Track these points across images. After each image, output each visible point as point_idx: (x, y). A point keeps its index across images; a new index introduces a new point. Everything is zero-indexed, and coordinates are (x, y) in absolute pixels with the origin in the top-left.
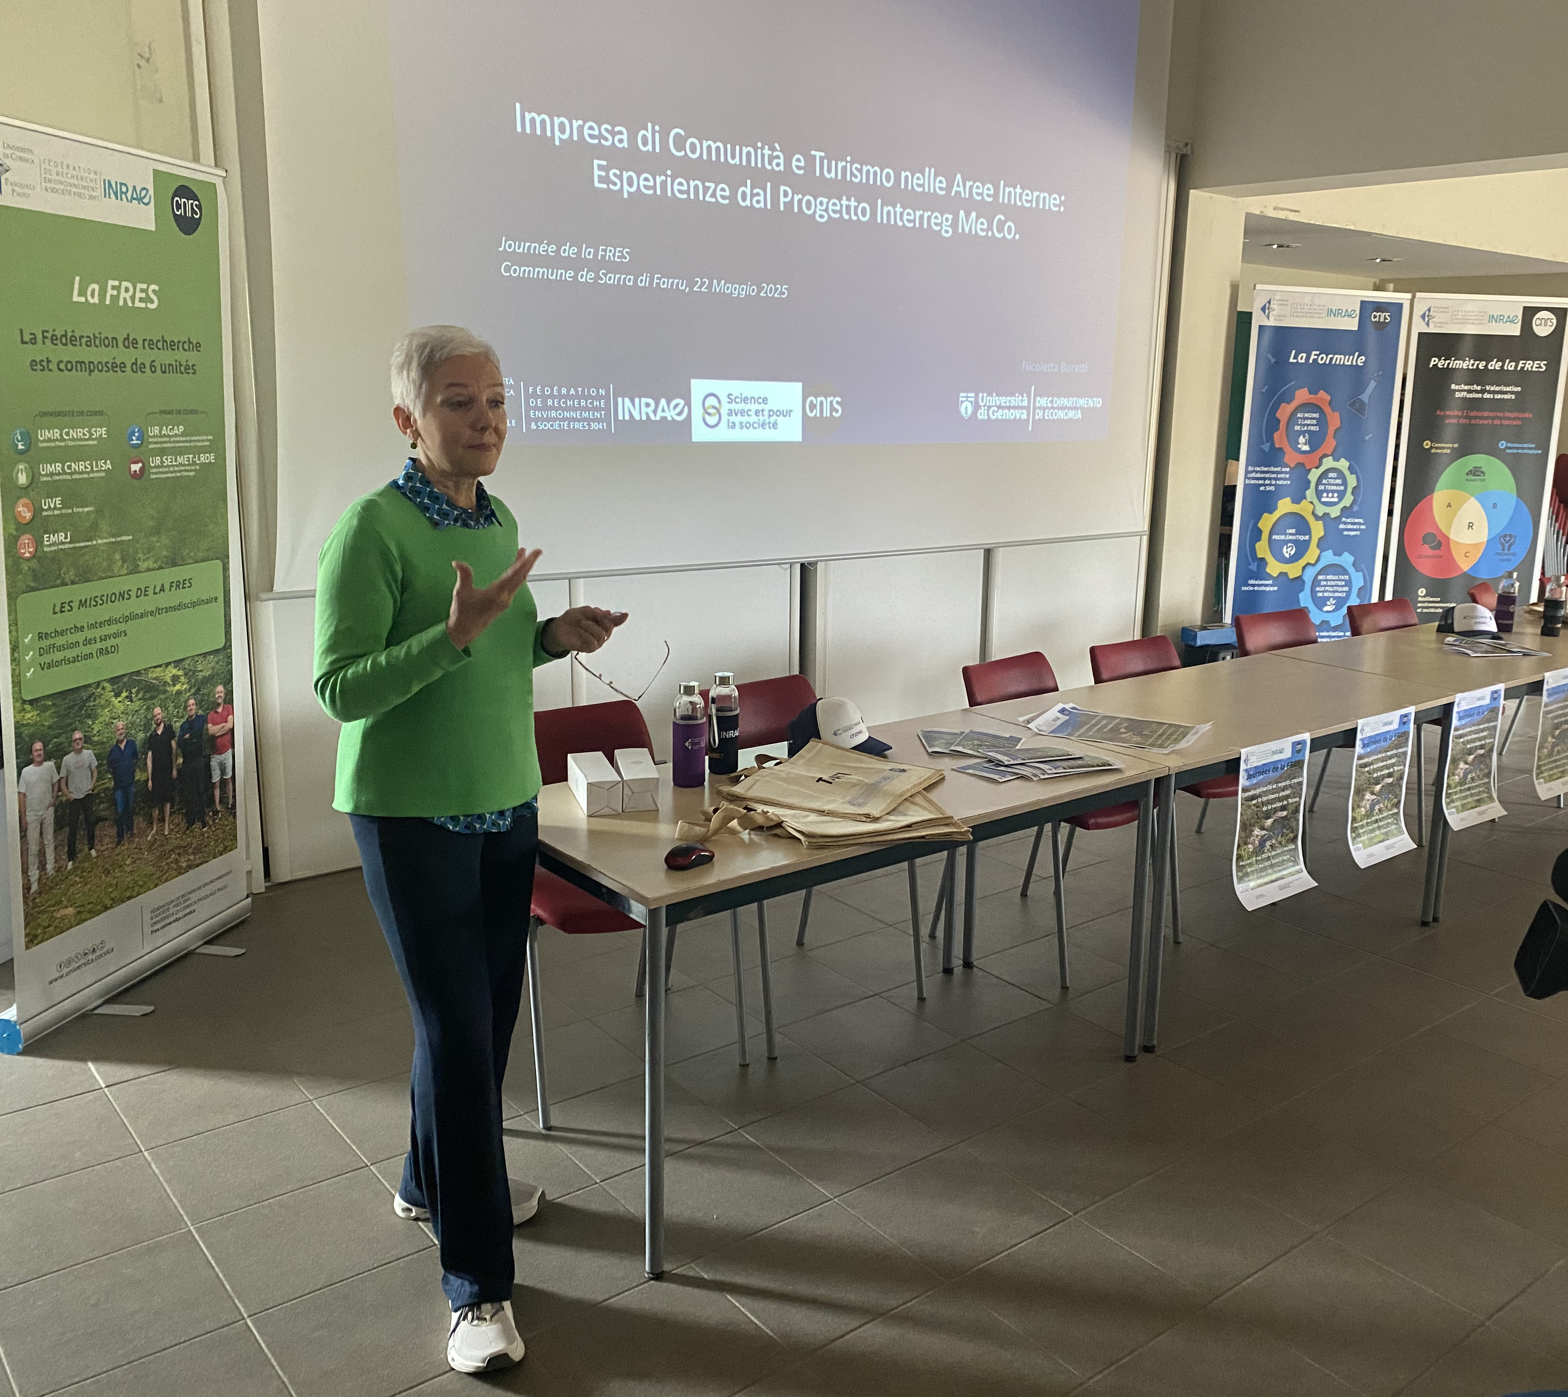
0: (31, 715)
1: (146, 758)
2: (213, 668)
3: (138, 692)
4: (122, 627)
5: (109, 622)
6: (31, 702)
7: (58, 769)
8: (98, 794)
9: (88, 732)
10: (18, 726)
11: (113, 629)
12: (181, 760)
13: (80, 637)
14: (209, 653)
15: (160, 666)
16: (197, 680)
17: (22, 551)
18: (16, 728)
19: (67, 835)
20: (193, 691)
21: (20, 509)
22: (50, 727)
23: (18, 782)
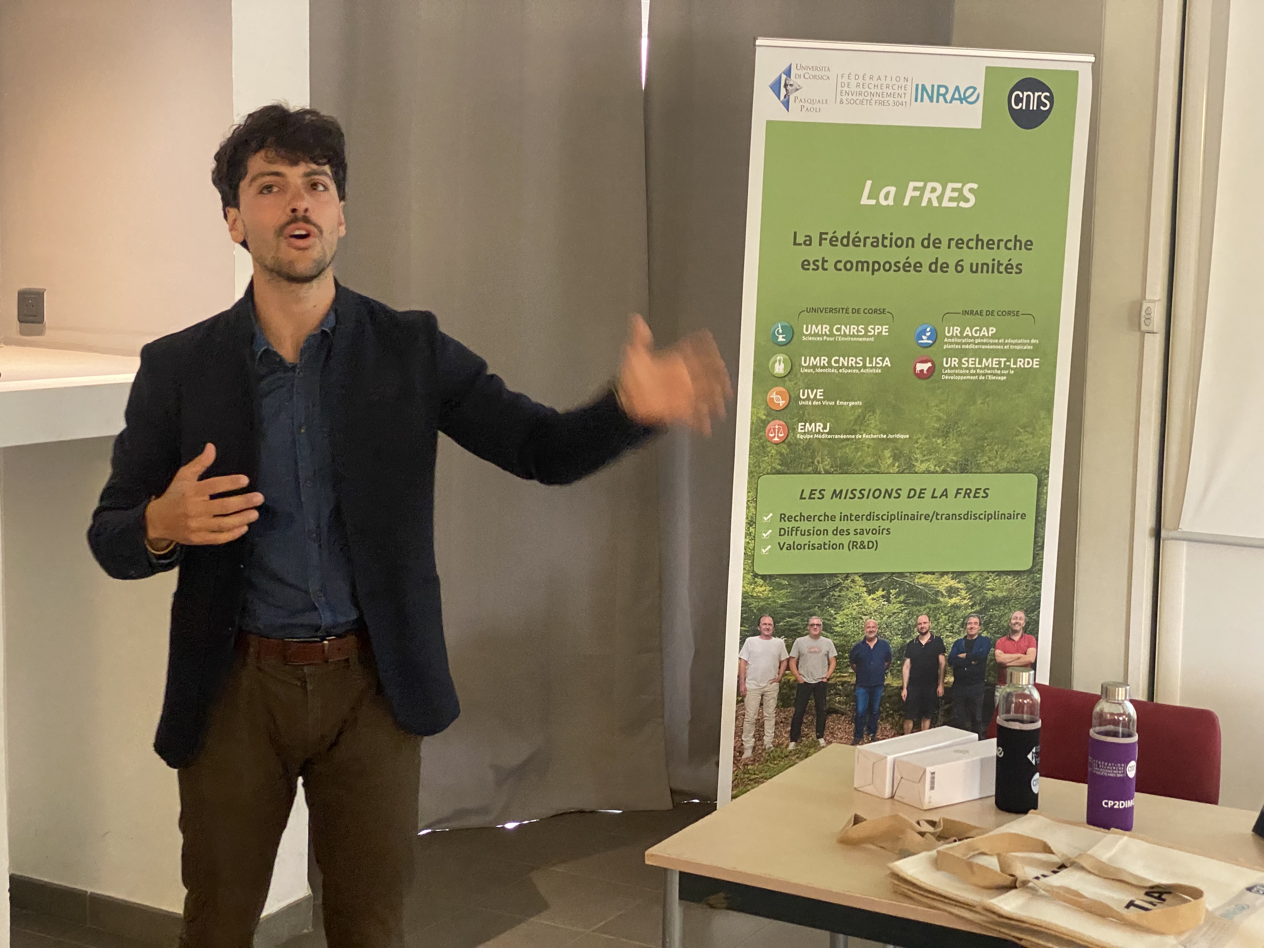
0: (762, 590)
1: (902, 665)
2: (1010, 590)
3: (898, 595)
4: (885, 524)
5: (870, 517)
6: (764, 577)
7: (789, 647)
8: (835, 684)
9: (829, 620)
10: (746, 596)
11: (874, 524)
12: (951, 679)
13: (830, 526)
14: (1008, 573)
15: (933, 573)
16: (983, 599)
17: (772, 435)
18: (744, 597)
19: (792, 715)
20: (977, 608)
21: (774, 396)
22: (783, 606)
23: (740, 649)
